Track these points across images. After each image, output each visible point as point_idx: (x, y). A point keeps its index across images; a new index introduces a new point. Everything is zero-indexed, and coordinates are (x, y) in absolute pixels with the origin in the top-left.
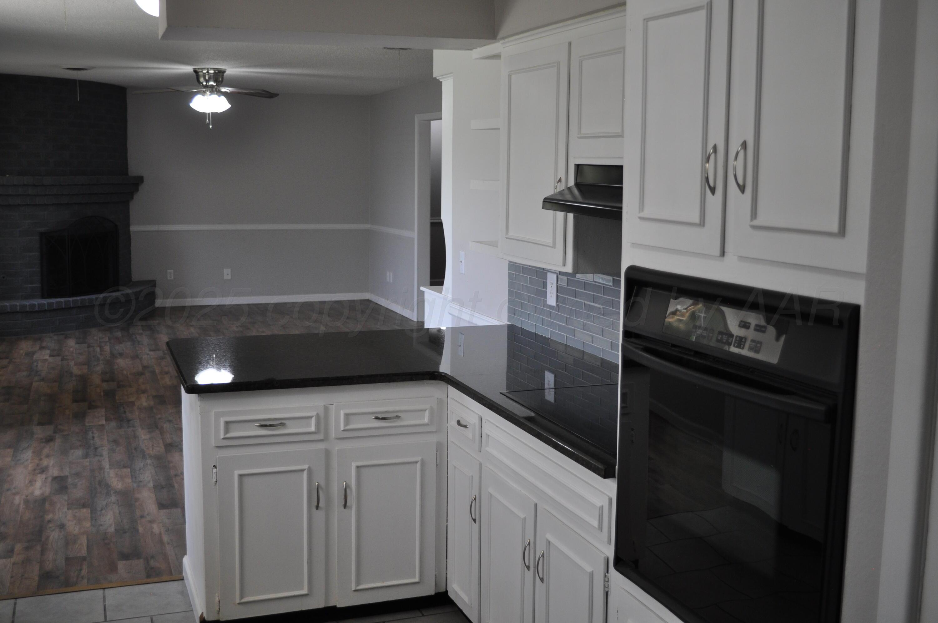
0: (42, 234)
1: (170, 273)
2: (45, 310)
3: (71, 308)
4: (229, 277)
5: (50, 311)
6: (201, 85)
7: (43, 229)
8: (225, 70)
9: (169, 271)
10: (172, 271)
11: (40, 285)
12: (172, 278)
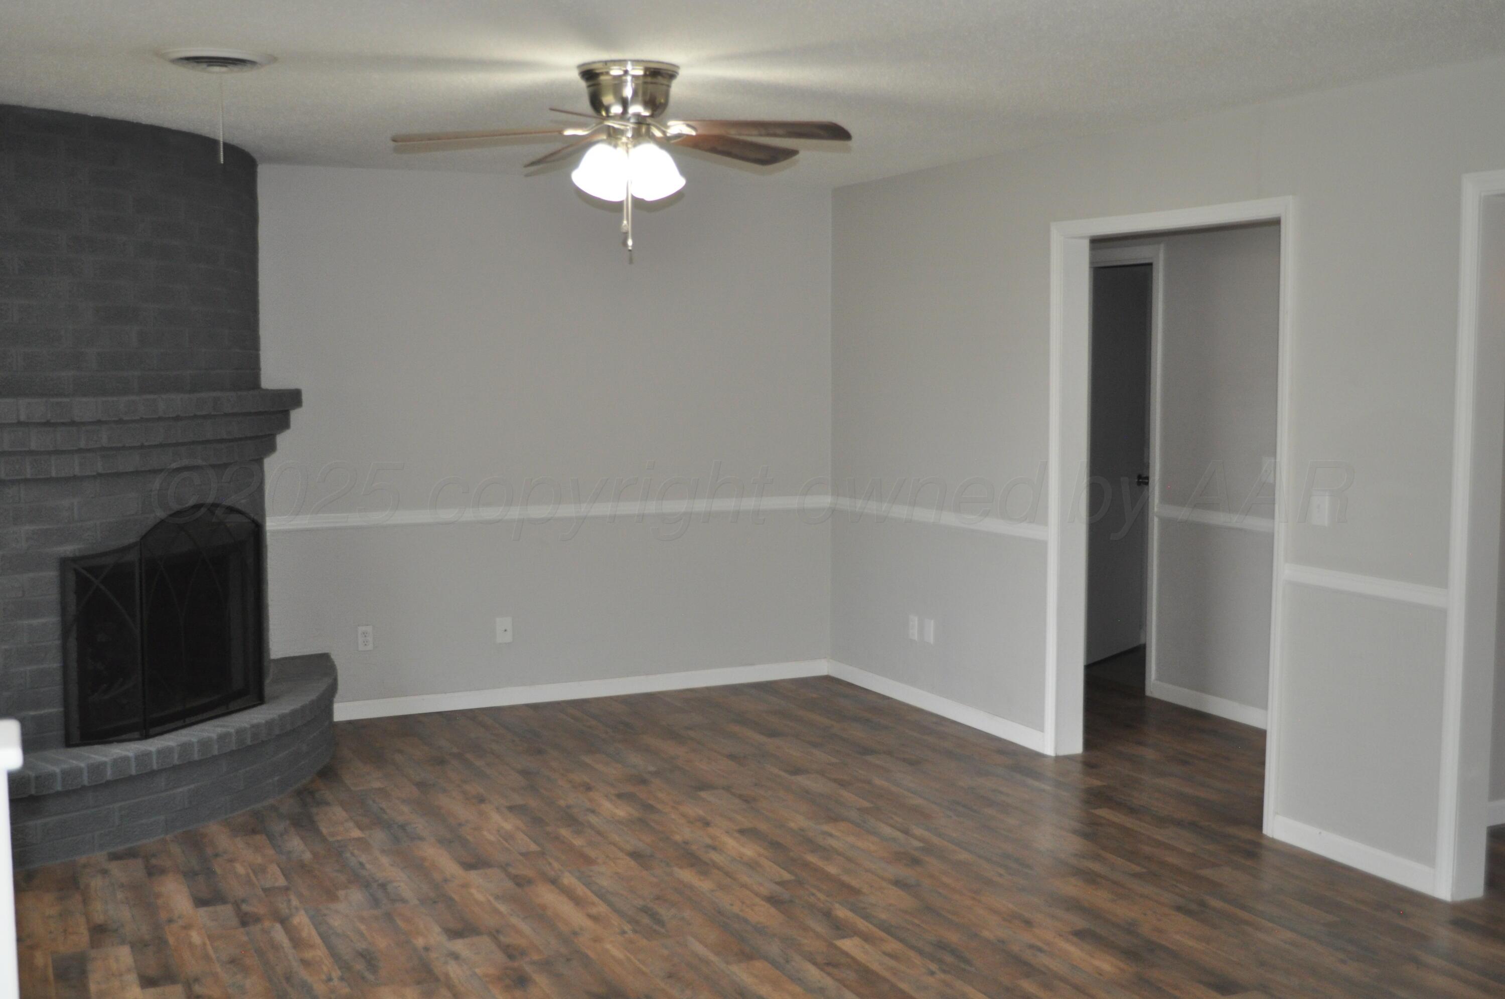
0: (65, 563)
1: (365, 634)
2: (84, 788)
3: (153, 774)
4: (508, 638)
5: (96, 788)
6: (604, 113)
7: (69, 549)
8: (674, 69)
9: (361, 629)
10: (369, 629)
11: (62, 709)
12: (370, 647)
